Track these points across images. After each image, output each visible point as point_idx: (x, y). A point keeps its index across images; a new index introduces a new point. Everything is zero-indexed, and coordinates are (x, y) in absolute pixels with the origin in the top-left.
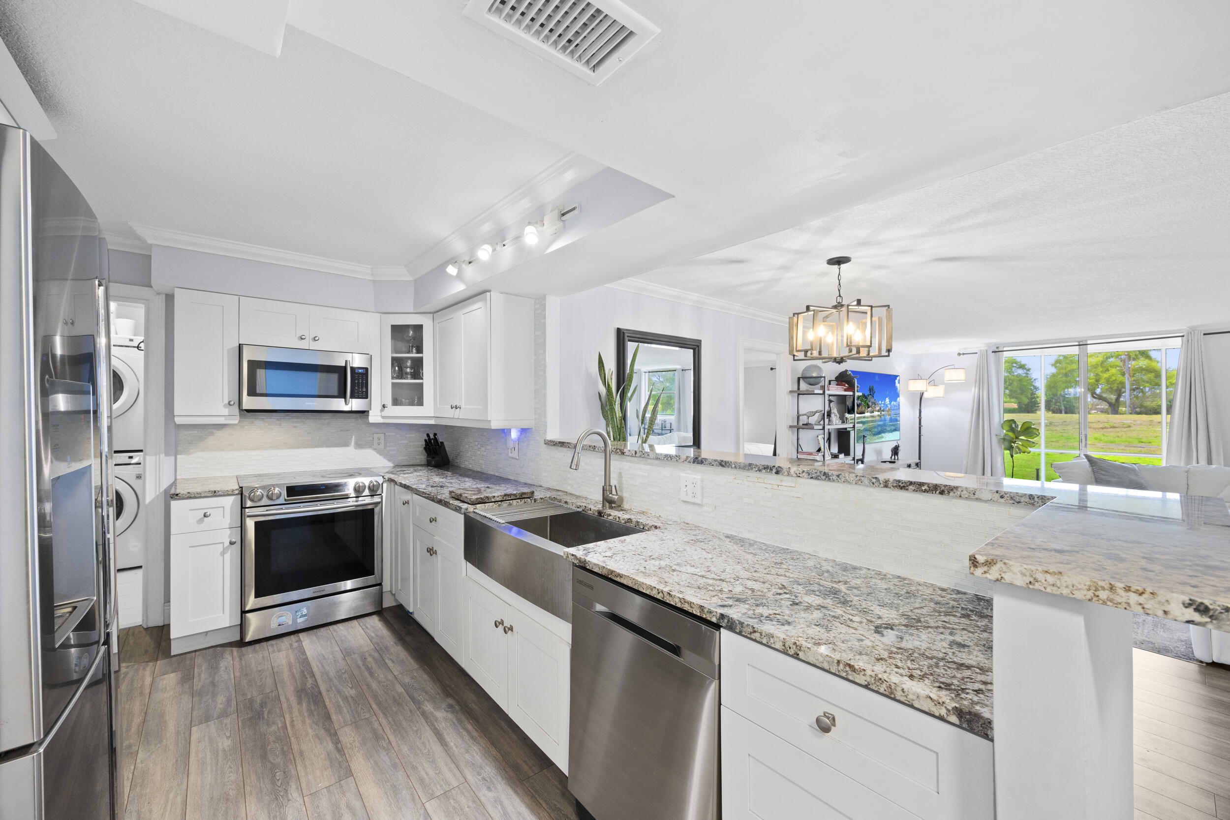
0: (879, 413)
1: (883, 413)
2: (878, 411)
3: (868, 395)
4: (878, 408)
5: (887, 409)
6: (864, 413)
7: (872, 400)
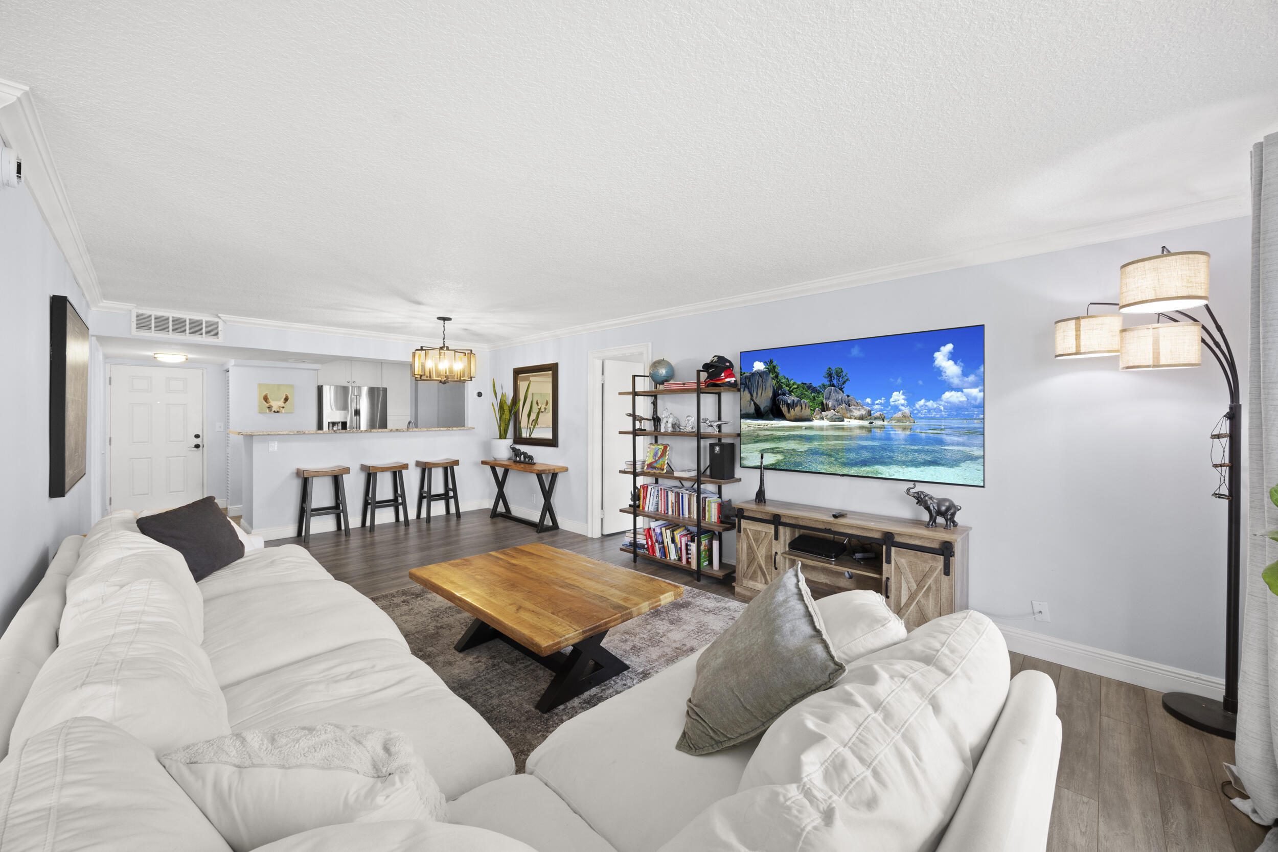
0: (865, 423)
1: (879, 423)
2: (861, 418)
3: (824, 387)
4: (857, 413)
5: (899, 415)
6: (809, 420)
7: (841, 396)
